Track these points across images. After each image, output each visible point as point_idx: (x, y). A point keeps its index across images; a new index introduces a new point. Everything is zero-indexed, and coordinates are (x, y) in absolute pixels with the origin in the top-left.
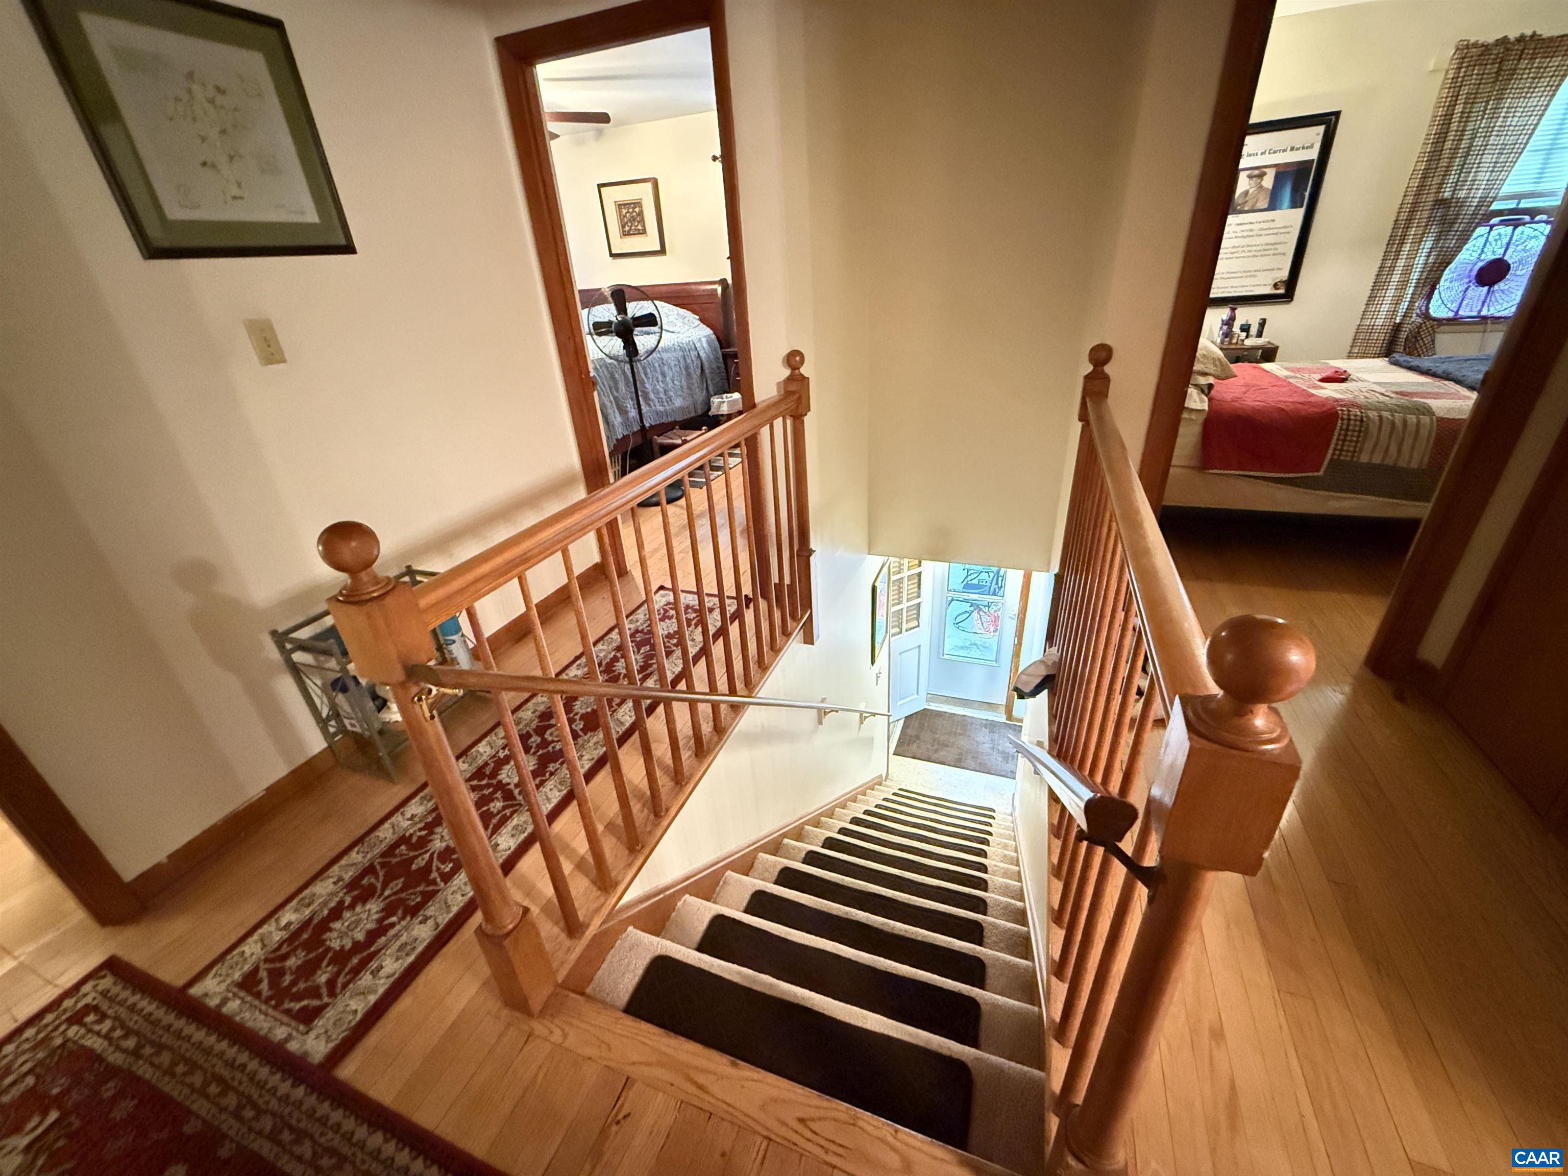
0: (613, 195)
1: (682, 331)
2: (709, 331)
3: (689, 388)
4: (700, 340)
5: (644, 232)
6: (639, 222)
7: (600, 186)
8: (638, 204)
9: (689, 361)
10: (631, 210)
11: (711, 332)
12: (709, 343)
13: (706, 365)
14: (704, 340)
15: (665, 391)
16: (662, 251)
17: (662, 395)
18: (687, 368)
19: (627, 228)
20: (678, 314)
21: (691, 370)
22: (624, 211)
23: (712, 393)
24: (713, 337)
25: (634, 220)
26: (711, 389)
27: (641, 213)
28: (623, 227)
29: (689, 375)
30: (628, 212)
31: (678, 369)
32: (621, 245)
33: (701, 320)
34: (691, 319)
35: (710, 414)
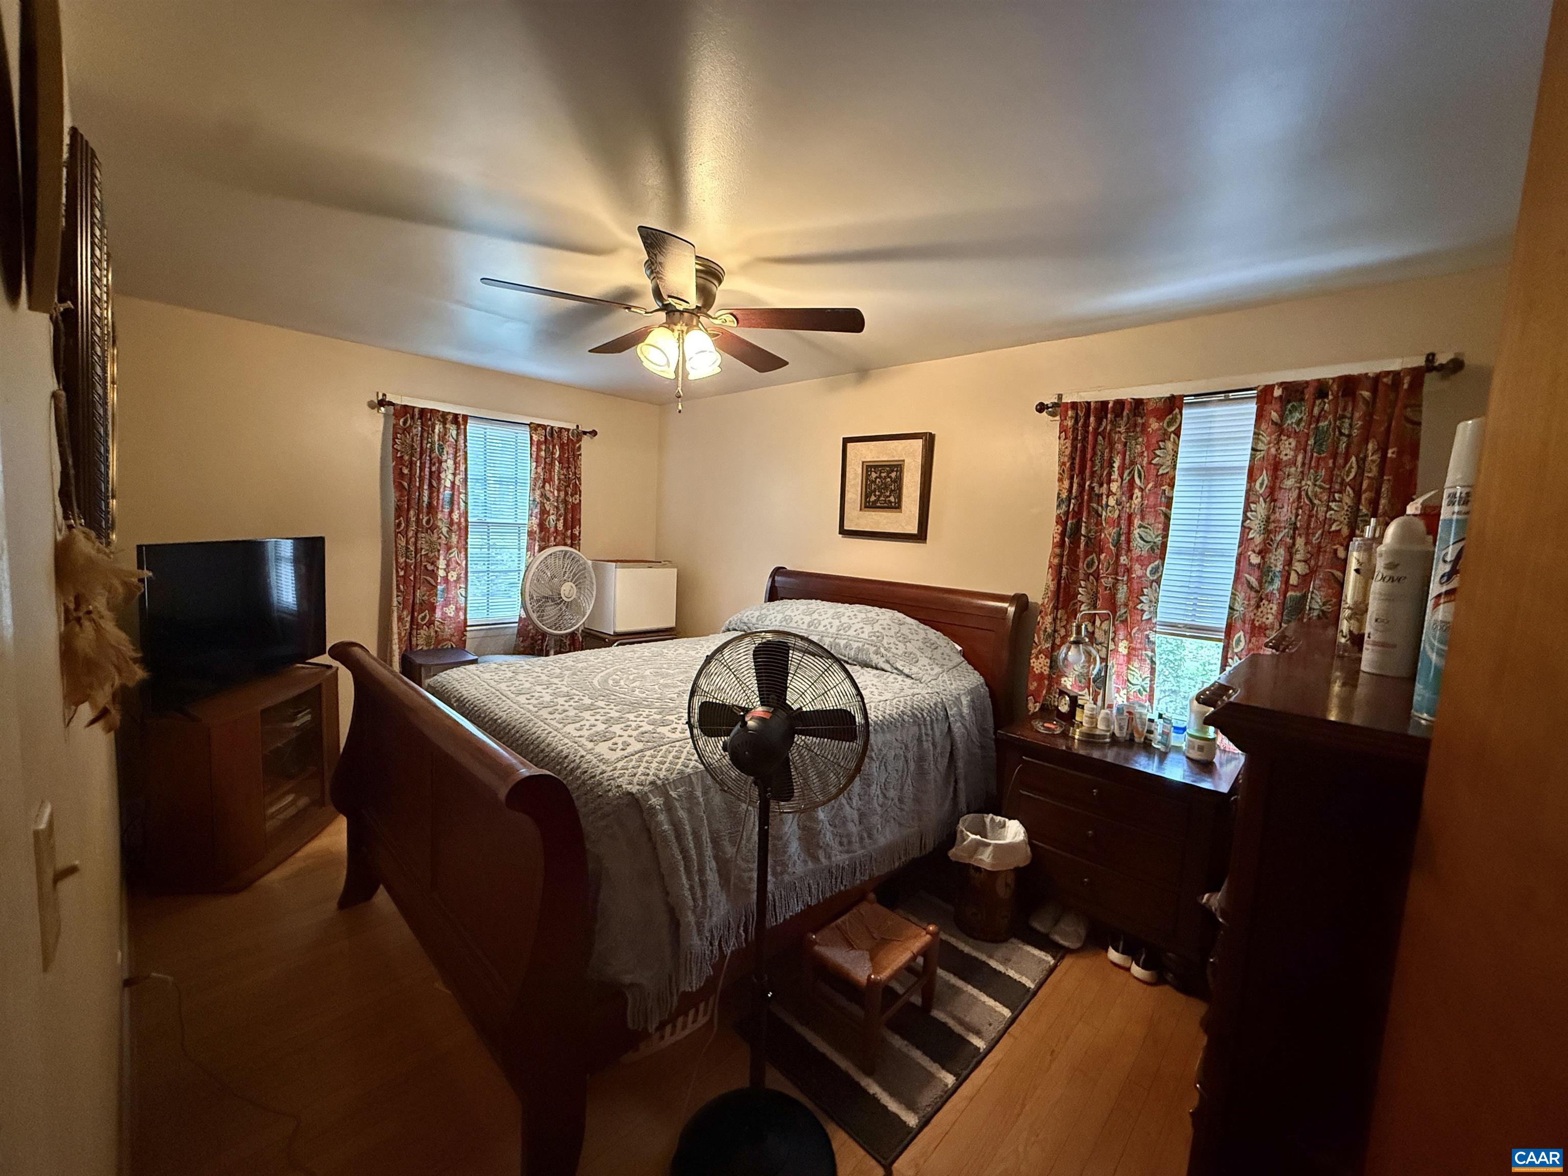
0: (861, 454)
1: (926, 678)
2: (974, 679)
3: (917, 800)
4: (958, 699)
5: (897, 506)
6: (892, 491)
7: (846, 441)
8: (897, 468)
9: (927, 745)
10: (883, 475)
11: (982, 680)
12: (973, 706)
13: (960, 745)
14: (965, 701)
15: (862, 815)
16: (921, 536)
17: (853, 828)
18: (921, 759)
19: (873, 498)
20: (925, 640)
21: (930, 765)
22: (874, 475)
23: (963, 806)
24: (985, 690)
25: (886, 488)
26: (962, 799)
27: (899, 481)
28: (867, 496)
29: (921, 772)
30: (880, 477)
31: (901, 763)
32: (859, 519)
33: (964, 654)
34: (948, 651)
35: (952, 853)
